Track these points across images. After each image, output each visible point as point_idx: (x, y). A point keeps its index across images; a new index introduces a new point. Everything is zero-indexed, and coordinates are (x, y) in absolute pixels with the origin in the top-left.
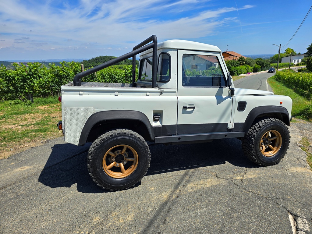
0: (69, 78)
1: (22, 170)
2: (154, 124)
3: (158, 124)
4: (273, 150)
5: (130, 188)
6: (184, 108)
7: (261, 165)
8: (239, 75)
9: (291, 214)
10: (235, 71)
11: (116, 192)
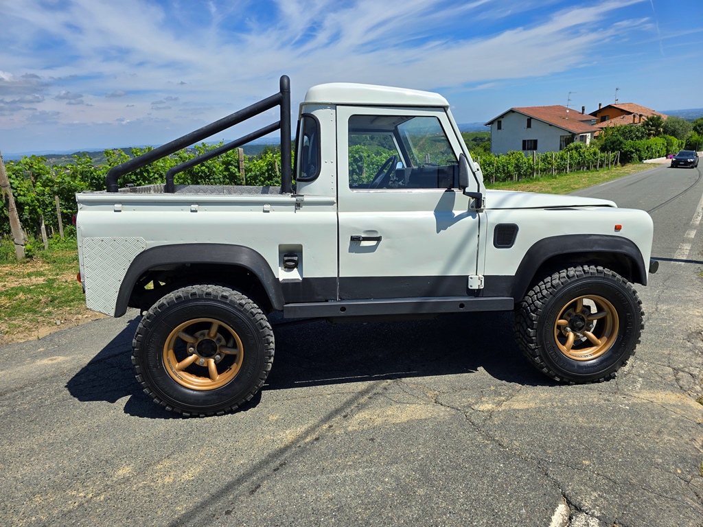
0: (214, 179)
1: (50, 362)
2: (282, 275)
3: (294, 275)
4: (596, 345)
5: (226, 413)
6: (356, 240)
7: (558, 379)
8: (645, 161)
9: (569, 503)
10: (632, 153)
11: (195, 420)
